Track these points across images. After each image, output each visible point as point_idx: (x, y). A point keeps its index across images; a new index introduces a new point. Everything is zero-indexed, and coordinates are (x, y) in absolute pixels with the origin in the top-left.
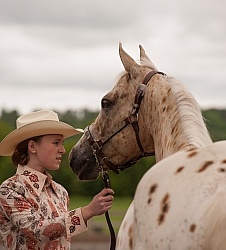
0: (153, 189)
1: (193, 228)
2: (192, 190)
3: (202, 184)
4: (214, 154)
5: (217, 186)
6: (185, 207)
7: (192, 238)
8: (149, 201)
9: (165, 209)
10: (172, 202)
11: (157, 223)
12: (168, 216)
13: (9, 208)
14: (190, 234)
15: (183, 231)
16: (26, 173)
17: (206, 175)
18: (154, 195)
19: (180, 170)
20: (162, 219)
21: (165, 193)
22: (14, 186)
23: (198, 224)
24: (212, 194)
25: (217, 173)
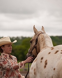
0: (42, 58)
1: (54, 69)
2: (54, 59)
3: (56, 57)
4: (58, 48)
5: (60, 57)
6: (52, 63)
7: (54, 72)
8: (41, 62)
9: (46, 64)
10: (48, 62)
11: (44, 68)
12: (47, 66)
13: (1, 64)
14: (54, 71)
15: (51, 70)
16: (4, 55)
17: (57, 55)
18: (42, 60)
19: (49, 53)
20: (45, 67)
21: (46, 59)
22: (2, 59)
23: (56, 68)
24: (59, 60)
25: (60, 54)
